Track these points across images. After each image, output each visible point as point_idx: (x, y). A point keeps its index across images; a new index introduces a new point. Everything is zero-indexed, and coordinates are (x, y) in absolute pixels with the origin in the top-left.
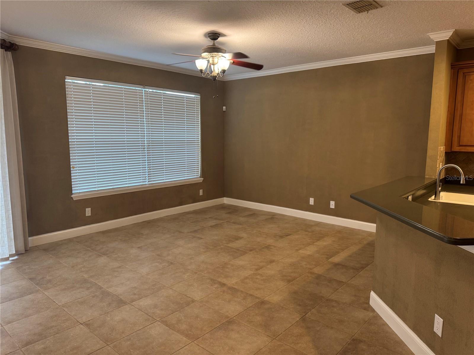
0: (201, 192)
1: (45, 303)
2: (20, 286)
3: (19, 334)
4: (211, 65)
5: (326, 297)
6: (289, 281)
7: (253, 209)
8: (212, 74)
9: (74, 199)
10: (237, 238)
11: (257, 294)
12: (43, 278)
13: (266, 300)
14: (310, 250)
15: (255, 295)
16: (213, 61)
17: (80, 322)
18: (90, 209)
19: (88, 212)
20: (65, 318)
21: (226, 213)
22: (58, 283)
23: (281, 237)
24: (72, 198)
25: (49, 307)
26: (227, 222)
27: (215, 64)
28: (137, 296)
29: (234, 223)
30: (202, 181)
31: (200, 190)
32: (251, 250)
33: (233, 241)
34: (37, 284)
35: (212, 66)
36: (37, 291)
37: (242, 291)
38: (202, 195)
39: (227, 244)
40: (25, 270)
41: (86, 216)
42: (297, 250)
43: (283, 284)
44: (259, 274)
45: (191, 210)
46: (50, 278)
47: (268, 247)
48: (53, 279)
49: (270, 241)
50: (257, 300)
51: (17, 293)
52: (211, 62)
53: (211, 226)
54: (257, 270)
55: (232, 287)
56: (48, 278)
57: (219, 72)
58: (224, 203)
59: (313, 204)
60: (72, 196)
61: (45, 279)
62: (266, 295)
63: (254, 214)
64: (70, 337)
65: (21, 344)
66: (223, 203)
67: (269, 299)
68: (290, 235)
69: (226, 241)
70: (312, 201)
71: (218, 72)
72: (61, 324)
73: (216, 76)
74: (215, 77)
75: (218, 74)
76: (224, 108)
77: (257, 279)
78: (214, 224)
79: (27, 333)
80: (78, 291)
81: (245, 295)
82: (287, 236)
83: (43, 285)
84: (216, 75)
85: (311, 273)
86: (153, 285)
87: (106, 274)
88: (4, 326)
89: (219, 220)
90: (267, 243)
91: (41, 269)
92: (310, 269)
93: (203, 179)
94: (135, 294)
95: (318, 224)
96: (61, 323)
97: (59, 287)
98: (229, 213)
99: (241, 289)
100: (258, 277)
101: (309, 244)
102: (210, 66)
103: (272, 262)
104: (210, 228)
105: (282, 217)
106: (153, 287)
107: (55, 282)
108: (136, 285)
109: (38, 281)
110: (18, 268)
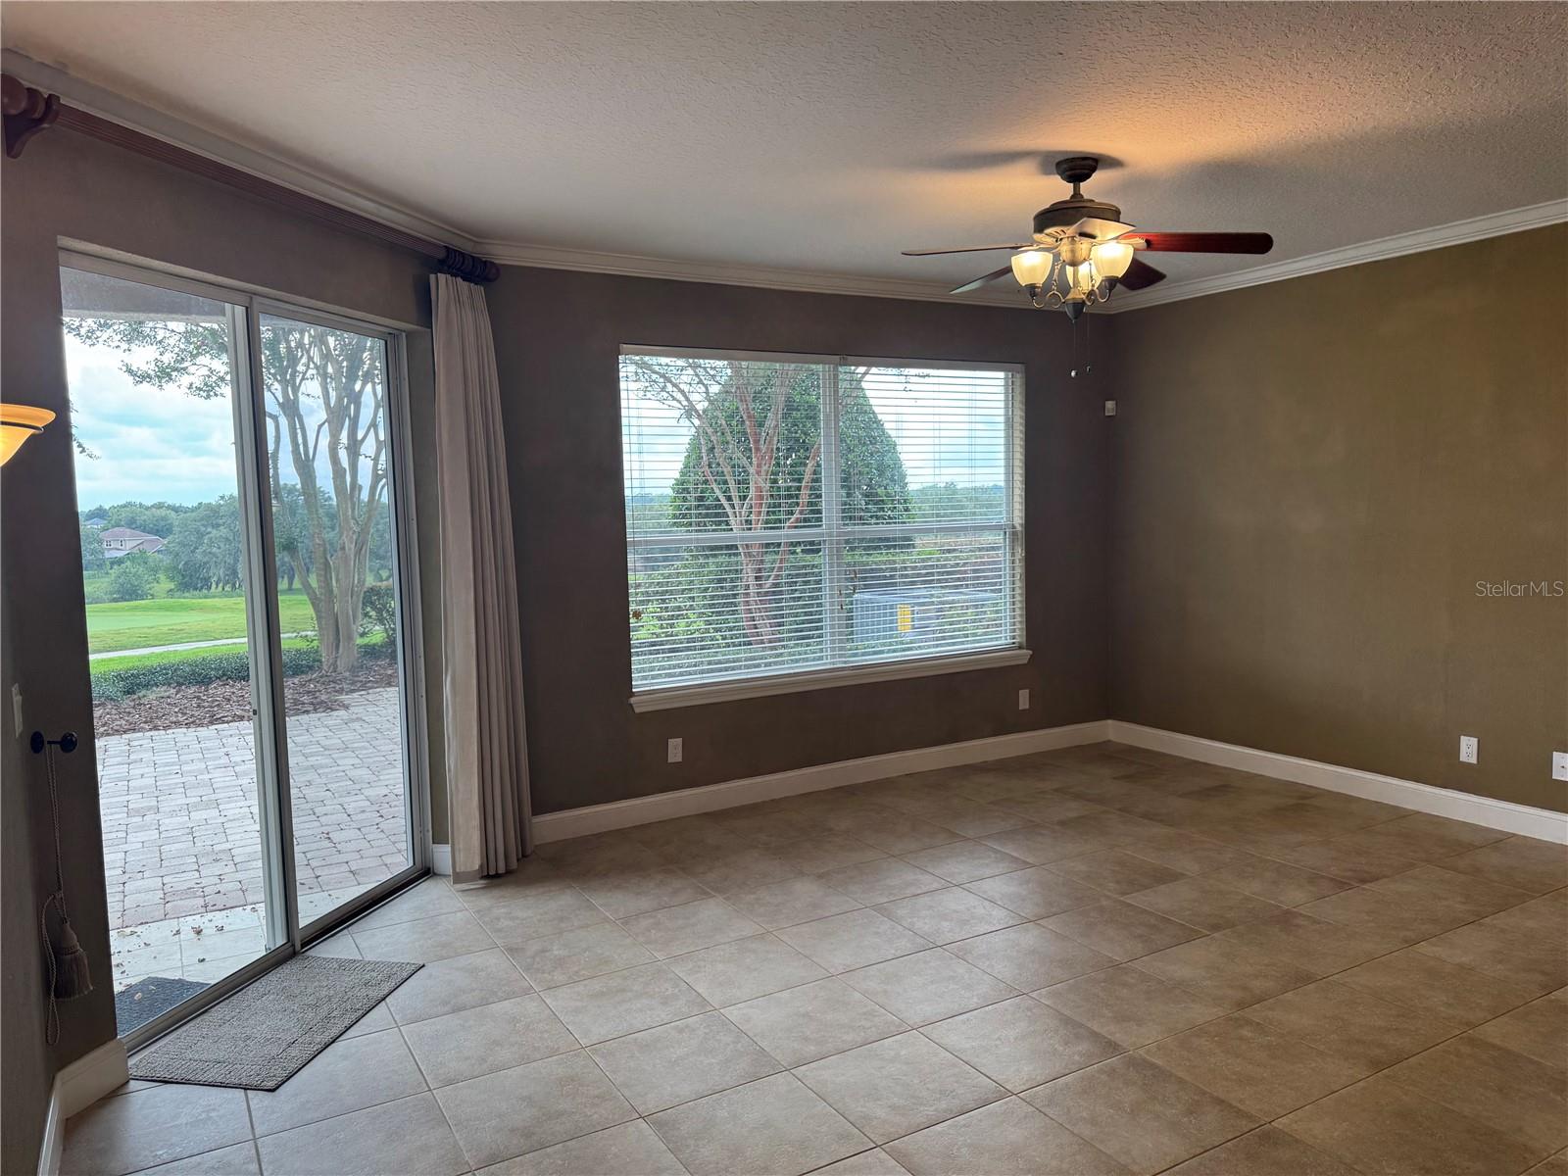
0: (1024, 700)
1: (546, 1031)
2: (482, 970)
3: (471, 1123)
4: (1067, 267)
5: (1545, 1154)
6: (1377, 1065)
7: (1225, 768)
8: (1070, 296)
9: (637, 710)
10: (1164, 876)
11: (1241, 1101)
12: (543, 951)
13: (1281, 1127)
14: (1466, 949)
15: (1234, 1103)
16: (1073, 251)
17: (640, 1110)
18: (679, 740)
19: (675, 750)
20: (596, 1092)
21: (1114, 778)
22: (583, 972)
23: (1341, 884)
24: (631, 705)
25: (556, 1047)
26: (1120, 810)
27: (1082, 263)
28: (812, 1048)
29: (1146, 816)
30: (1026, 662)
31: (1021, 692)
32: (1216, 928)
33: (1146, 888)
34: (527, 969)
35: (1069, 270)
36: (527, 991)
37: (1181, 1081)
38: (1027, 707)
39: (1124, 894)
40: (498, 919)
41: (669, 761)
42: (1406, 942)
43: (1351, 1071)
44: (1249, 1022)
45: (991, 758)
46: (561, 952)
47: (1286, 919)
48: (569, 956)
49: (1295, 897)
50: (1244, 1122)
51: (473, 990)
52: (1065, 255)
53: (1063, 823)
54: (1241, 1005)
55: (1144, 1060)
56: (557, 951)
57: (1093, 286)
58: (1109, 741)
59: (1473, 760)
60: (633, 700)
61: (547, 954)
62: (1278, 1110)
63: (1223, 785)
64: (609, 1157)
65: (475, 1156)
66: (1106, 739)
67: (1295, 1126)
68: (1375, 879)
69: (1118, 882)
70: (1468, 749)
71: (1090, 288)
72: (586, 1110)
73: (1084, 302)
74: (1079, 306)
75: (1091, 293)
76: (1110, 405)
77: (1241, 1038)
78: (1072, 815)
79: (494, 1122)
80: (639, 1005)
81: (1196, 1098)
82: (1364, 881)
83: (543, 973)
84: (1084, 297)
85: (1472, 1042)
86: (865, 1014)
87: (719, 958)
88: (434, 1092)
89: (1088, 800)
90: (1281, 902)
91: (539, 921)
92: (1472, 1025)
93: (1031, 652)
94: (806, 1039)
95: (1500, 841)
96: (586, 1107)
97: (585, 986)
98: (1128, 778)
99: (1180, 1074)
100: (1246, 1032)
101: (1457, 923)
102: (1063, 271)
103: (1304, 979)
104: (1057, 828)
105: (1344, 805)
106: (863, 1023)
107: (576, 969)
108: (810, 1008)
109: (528, 960)
110: (478, 912)
